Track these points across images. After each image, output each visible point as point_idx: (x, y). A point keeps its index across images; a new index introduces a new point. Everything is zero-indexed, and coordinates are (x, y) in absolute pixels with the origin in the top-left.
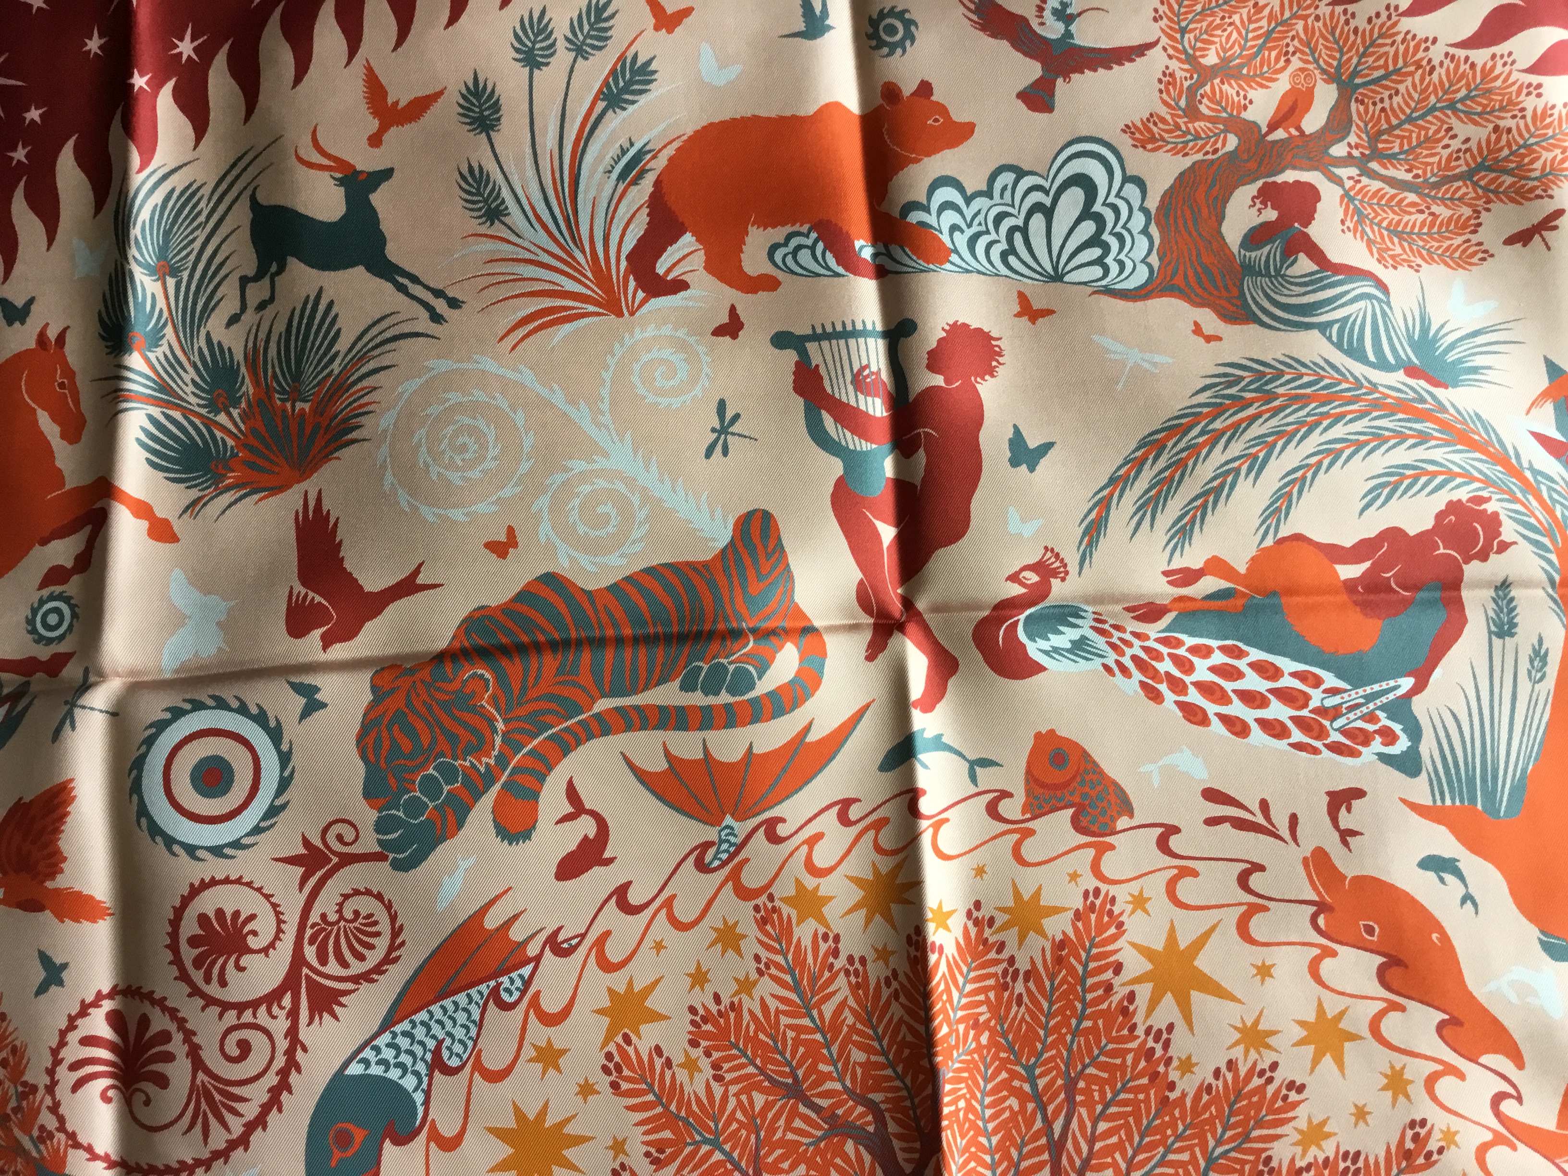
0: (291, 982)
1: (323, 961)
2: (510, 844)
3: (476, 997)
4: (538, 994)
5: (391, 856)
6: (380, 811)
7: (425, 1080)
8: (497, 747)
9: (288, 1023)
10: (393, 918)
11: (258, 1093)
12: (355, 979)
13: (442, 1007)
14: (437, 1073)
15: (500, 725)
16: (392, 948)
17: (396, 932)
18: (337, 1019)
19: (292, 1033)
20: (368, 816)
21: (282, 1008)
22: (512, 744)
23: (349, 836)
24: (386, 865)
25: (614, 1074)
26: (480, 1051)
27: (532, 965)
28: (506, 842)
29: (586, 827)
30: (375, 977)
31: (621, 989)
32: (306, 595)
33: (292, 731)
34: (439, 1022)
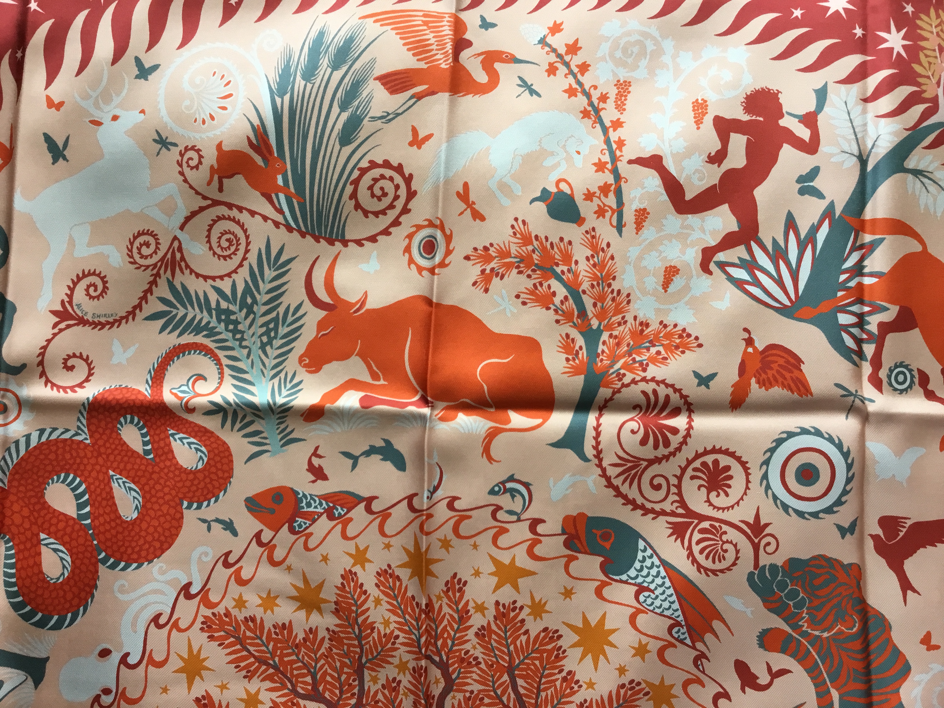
0: (690, 513)
1: (701, 531)
2: (757, 636)
3: (676, 614)
4: (675, 647)
5: (756, 572)
6: (781, 567)
7: (633, 582)
8: (813, 632)
9: (668, 511)
10: (722, 571)
11: (633, 493)
12: (690, 548)
13: (672, 595)
14: (636, 588)
15: (825, 635)
16: (706, 570)
17: (714, 572)
18: (669, 536)
19: (663, 513)
20: (779, 560)
21: (676, 508)
22: (815, 641)
23: (770, 549)
24: (752, 569)
25: (629, 686)
26: (647, 613)
27: (690, 644)
28: (759, 634)
29: (764, 679)
30: (691, 558)
31: (673, 692)
32: (904, 527)
33: (830, 519)
34: (664, 592)
